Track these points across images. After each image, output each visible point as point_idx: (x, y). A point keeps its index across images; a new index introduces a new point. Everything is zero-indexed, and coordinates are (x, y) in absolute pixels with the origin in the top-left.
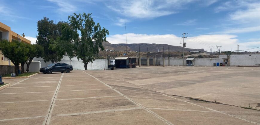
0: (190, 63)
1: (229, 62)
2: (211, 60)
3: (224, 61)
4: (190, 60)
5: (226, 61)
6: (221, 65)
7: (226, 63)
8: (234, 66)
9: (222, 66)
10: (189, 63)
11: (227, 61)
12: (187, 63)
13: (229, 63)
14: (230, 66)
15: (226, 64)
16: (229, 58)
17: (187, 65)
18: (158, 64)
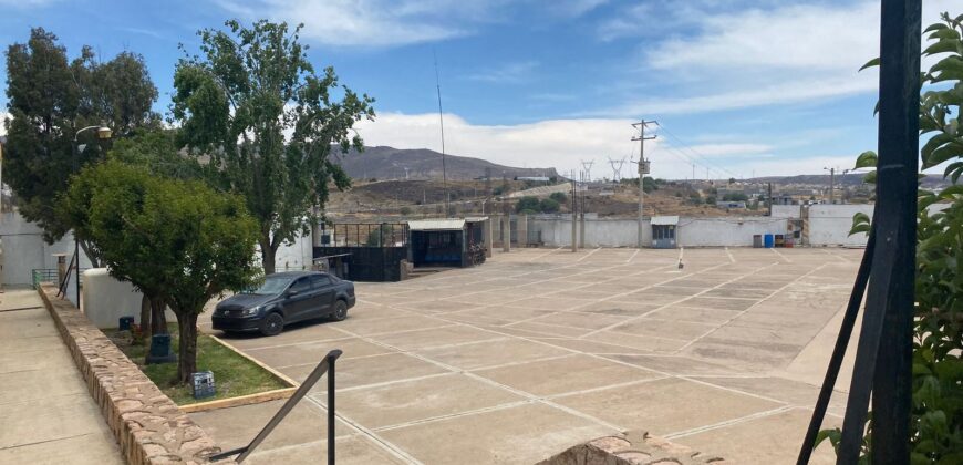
0: (666, 236)
1: (807, 231)
2: (741, 224)
3: (790, 228)
4: (667, 226)
5: (794, 230)
6: (782, 242)
7: (797, 235)
8: (825, 246)
9: (782, 246)
10: (663, 236)
11: (799, 229)
12: (655, 237)
13: (807, 236)
14: (809, 245)
15: (798, 241)
16: (807, 218)
17: (655, 242)
18: (537, 242)
